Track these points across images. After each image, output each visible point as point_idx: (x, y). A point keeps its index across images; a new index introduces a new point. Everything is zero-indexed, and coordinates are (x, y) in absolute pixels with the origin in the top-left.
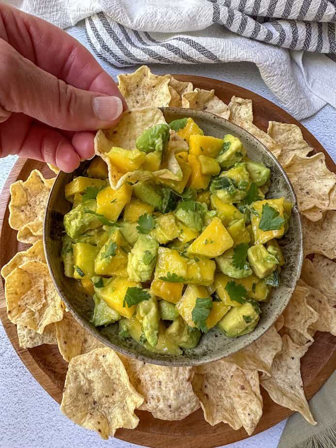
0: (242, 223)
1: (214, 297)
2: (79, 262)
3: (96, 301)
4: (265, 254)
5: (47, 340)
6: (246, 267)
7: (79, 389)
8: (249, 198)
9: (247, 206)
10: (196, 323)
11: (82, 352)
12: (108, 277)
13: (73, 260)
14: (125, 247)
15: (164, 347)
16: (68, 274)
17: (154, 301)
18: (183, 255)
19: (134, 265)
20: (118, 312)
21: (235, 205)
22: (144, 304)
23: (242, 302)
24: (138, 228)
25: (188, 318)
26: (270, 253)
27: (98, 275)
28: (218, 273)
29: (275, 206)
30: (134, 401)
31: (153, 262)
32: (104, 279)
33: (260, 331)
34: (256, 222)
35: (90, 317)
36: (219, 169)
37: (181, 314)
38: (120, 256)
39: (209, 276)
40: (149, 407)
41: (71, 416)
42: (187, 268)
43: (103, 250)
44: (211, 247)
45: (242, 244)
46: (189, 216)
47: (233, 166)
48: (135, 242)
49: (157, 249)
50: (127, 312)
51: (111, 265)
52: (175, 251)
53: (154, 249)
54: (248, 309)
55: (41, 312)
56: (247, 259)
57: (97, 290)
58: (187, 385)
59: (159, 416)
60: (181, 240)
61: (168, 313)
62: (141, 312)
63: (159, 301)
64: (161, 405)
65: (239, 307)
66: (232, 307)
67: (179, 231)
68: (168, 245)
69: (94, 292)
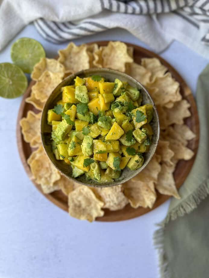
0: (127, 122)
1: (123, 155)
2: (61, 152)
3: (73, 167)
4: (140, 132)
5: (56, 188)
6: (132, 140)
7: (75, 205)
8: (130, 109)
9: (130, 112)
10: (115, 168)
11: (73, 189)
12: (75, 156)
13: (58, 152)
14: (79, 142)
15: (105, 179)
16: (57, 158)
17: (96, 162)
18: (104, 141)
19: (84, 150)
20: (82, 170)
21: (124, 114)
22: (93, 164)
23: (134, 155)
24: (83, 133)
25: (112, 166)
26: (143, 132)
27: (71, 157)
28: (121, 145)
29: (141, 110)
30: (100, 205)
31: (92, 147)
32: (74, 158)
33: (145, 165)
34: (134, 119)
35: (72, 174)
36: (114, 98)
37: (109, 165)
38: (78, 147)
39: (117, 147)
40: (107, 206)
41: (75, 216)
42: (106, 146)
43: (70, 146)
44: (114, 136)
45: (129, 131)
46: (104, 124)
47: (120, 95)
48: (83, 139)
49: (93, 141)
50: (86, 169)
51: (74, 151)
52: (100, 140)
53: (91, 141)
54: (137, 158)
55: (50, 176)
56: (133, 136)
57: (72, 163)
58: (121, 194)
59: (112, 209)
60: (102, 135)
61: (104, 166)
62: (92, 168)
63: (98, 162)
64: (112, 204)
65: (134, 157)
66: (131, 158)
67: (100, 132)
68: (97, 138)
69: (71, 164)
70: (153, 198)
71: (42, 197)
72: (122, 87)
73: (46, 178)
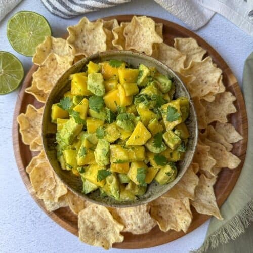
0: (156, 122)
1: (149, 165)
2: (68, 161)
3: (83, 180)
4: (173, 135)
5: (62, 205)
6: (162, 146)
7: (87, 228)
8: (158, 105)
9: (159, 109)
10: (139, 182)
11: (85, 207)
12: (87, 166)
13: (64, 159)
14: (92, 147)
15: (125, 197)
16: (63, 168)
17: (114, 175)
18: (124, 147)
19: (98, 158)
20: (95, 184)
21: (152, 110)
22: (109, 178)
23: (164, 165)
24: (97, 136)
25: (135, 180)
26: (176, 135)
27: (80, 166)
28: (147, 151)
29: (174, 106)
30: (119, 228)
31: (109, 155)
32: (85, 168)
33: (178, 179)
34: (165, 117)
35: (82, 189)
36: (137, 89)
37: (131, 178)
38: (90, 154)
39: (141, 156)
40: (128, 229)
41: (86, 242)
42: (128, 154)
43: (80, 152)
44: (138, 140)
45: (158, 133)
46: (124, 123)
47: (146, 86)
48: (97, 143)
49: (109, 147)
50: (100, 184)
51: (85, 159)
52: (119, 146)
53: (107, 147)
54: (168, 169)
55: (54, 189)
56: (163, 140)
57: (81, 174)
58: (147, 214)
59: (135, 233)
60: (121, 138)
61: (124, 179)
62: (108, 182)
63: (117, 175)
64: (134, 227)
65: (163, 168)
66: (160, 170)
67: (119, 134)
68: (115, 143)
69: (81, 176)
70: (188, 219)
71: (44, 215)
72: (149, 75)
73: (50, 192)
